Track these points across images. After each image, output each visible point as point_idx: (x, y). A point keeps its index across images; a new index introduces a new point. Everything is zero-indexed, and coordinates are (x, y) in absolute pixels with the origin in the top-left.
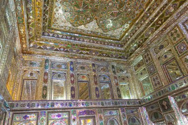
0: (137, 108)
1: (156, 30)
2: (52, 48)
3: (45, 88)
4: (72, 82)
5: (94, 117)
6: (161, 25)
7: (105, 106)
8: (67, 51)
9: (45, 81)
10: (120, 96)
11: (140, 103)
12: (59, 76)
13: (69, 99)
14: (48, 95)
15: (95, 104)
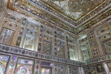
0: (77, 67)
1: (103, 19)
2: (31, 11)
3: (20, 38)
4: (40, 40)
6: (107, 16)
9: (21, 33)
10: (69, 57)
11: (80, 64)
12: (31, 33)
13: (36, 51)
14: (21, 44)
15: (54, 59)
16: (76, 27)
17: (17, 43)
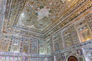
0: (44, 58)
2: (15, 32)
3: (10, 47)
4: (21, 46)
5: (27, 60)
7: (32, 56)
8: (21, 33)
9: (11, 44)
10: (39, 53)
11: (46, 56)
12: (16, 43)
13: (19, 52)
14: (11, 50)
15: (29, 55)
16: (43, 35)
17: (9, 50)
